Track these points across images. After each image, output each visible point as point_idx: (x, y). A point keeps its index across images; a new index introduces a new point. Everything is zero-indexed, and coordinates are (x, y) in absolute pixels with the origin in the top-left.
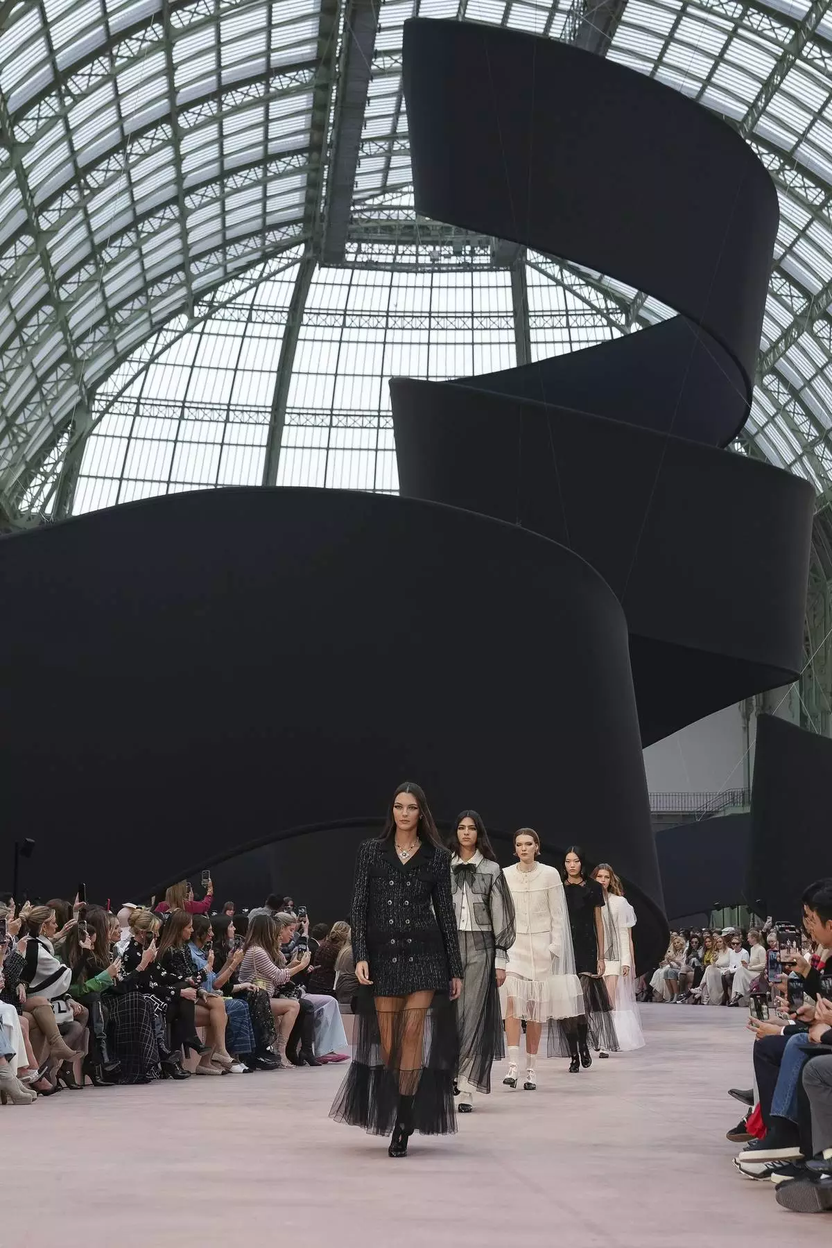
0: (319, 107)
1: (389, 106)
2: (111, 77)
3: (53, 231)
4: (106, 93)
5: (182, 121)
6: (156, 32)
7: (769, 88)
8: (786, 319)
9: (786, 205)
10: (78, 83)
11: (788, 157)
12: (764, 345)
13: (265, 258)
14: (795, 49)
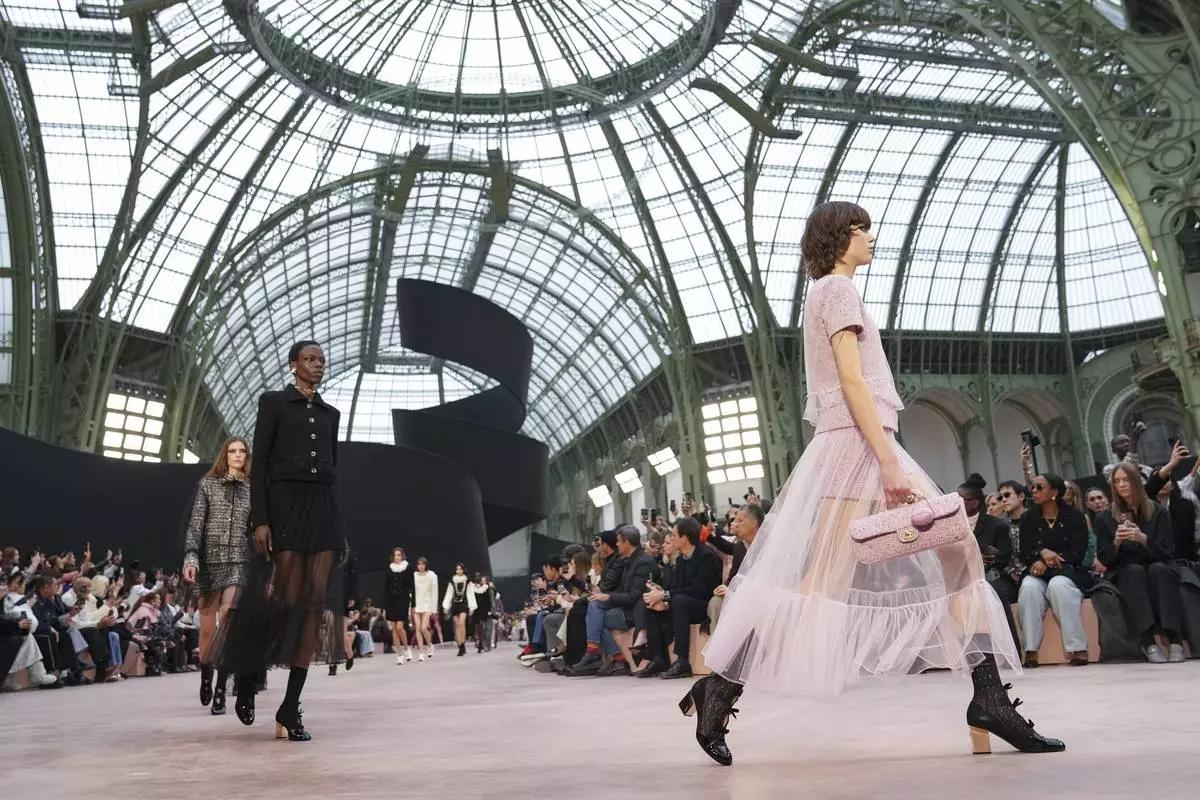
0: (366, 315)
1: (392, 315)
2: (288, 303)
3: (265, 360)
4: (286, 309)
5: (315, 320)
6: (305, 287)
7: (530, 308)
8: (539, 392)
9: (536, 349)
10: (275, 306)
11: (537, 333)
12: (530, 400)
13: (345, 370)
14: (538, 295)
